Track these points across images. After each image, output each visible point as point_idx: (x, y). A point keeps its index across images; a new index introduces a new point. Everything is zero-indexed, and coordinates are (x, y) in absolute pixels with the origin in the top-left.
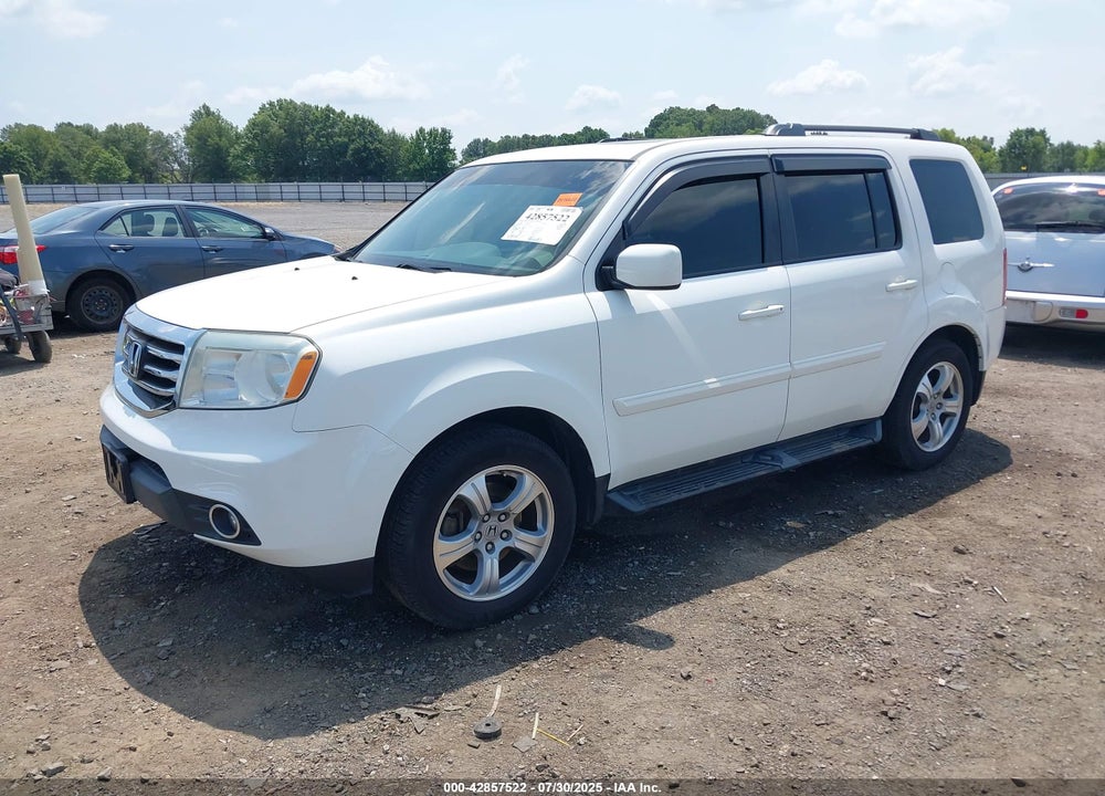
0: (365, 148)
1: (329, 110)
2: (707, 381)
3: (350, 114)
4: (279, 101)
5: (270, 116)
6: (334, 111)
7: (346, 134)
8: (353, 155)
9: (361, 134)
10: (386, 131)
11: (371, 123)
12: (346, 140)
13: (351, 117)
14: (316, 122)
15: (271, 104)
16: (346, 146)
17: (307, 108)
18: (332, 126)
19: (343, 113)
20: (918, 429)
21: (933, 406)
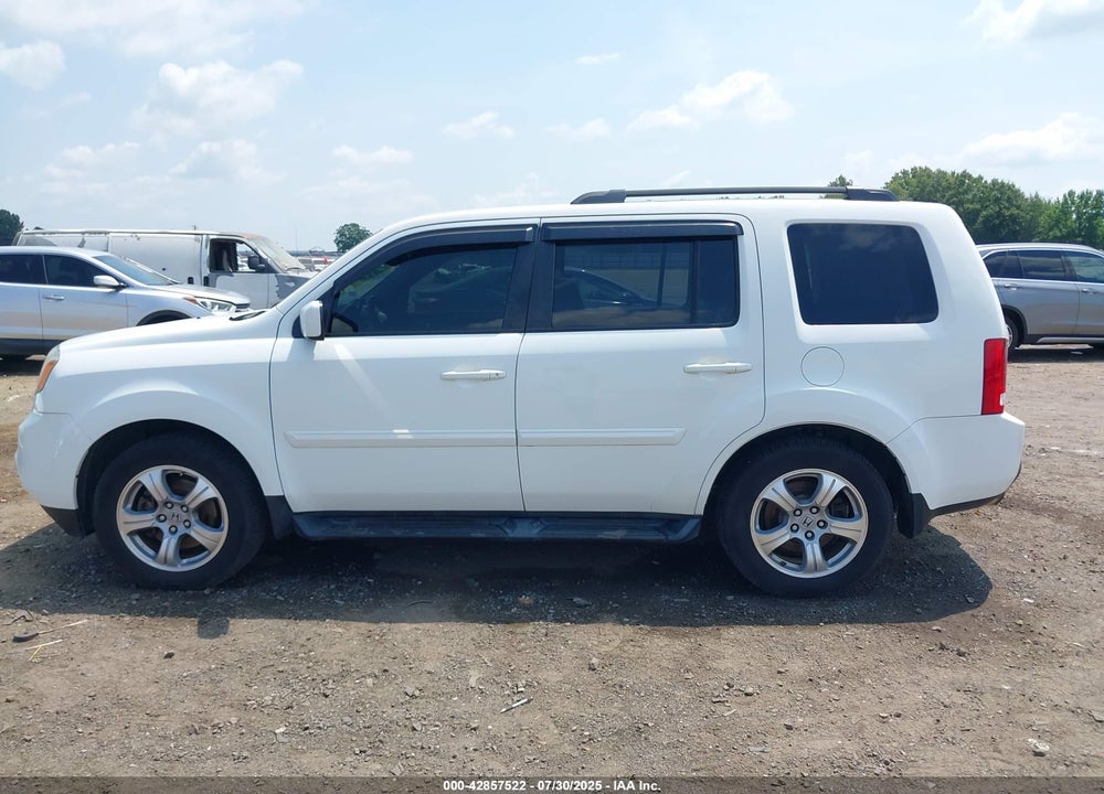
0: (999, 214)
1: (965, 175)
2: (395, 431)
3: (988, 179)
4: (914, 169)
5: (901, 185)
6: (970, 176)
7: (981, 200)
8: (983, 222)
9: (997, 200)
10: (1027, 195)
11: (1011, 188)
12: (978, 206)
13: (989, 182)
14: (949, 188)
15: (905, 173)
16: (977, 212)
17: (942, 174)
18: (966, 192)
19: (981, 178)
20: (766, 543)
21: (808, 522)
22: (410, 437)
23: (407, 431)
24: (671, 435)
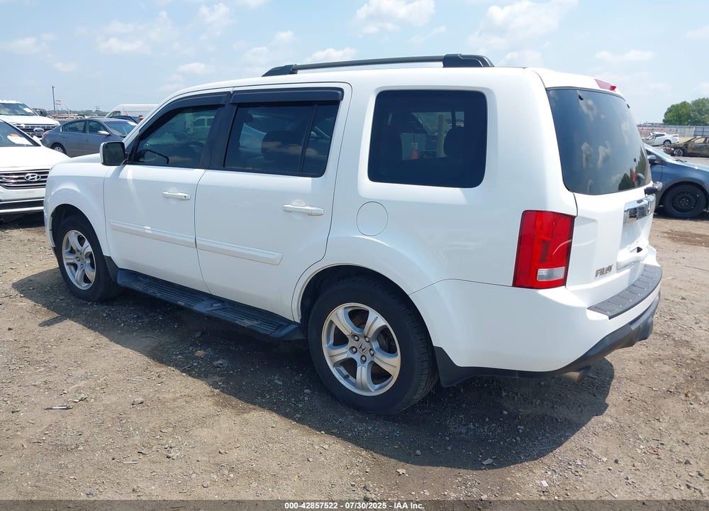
20: (333, 356)
21: (363, 347)
22: (150, 232)
23: (149, 228)
24: (273, 257)
